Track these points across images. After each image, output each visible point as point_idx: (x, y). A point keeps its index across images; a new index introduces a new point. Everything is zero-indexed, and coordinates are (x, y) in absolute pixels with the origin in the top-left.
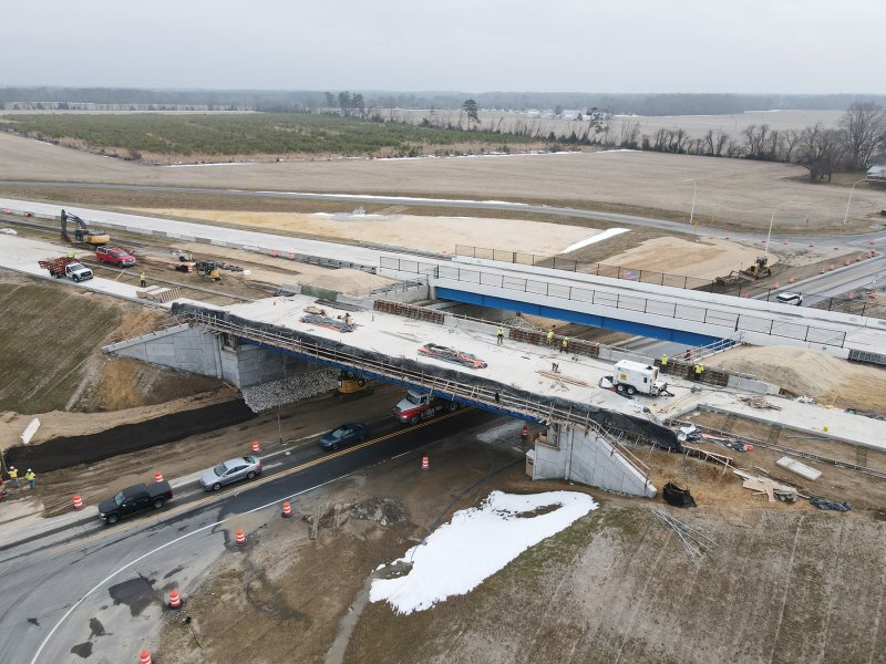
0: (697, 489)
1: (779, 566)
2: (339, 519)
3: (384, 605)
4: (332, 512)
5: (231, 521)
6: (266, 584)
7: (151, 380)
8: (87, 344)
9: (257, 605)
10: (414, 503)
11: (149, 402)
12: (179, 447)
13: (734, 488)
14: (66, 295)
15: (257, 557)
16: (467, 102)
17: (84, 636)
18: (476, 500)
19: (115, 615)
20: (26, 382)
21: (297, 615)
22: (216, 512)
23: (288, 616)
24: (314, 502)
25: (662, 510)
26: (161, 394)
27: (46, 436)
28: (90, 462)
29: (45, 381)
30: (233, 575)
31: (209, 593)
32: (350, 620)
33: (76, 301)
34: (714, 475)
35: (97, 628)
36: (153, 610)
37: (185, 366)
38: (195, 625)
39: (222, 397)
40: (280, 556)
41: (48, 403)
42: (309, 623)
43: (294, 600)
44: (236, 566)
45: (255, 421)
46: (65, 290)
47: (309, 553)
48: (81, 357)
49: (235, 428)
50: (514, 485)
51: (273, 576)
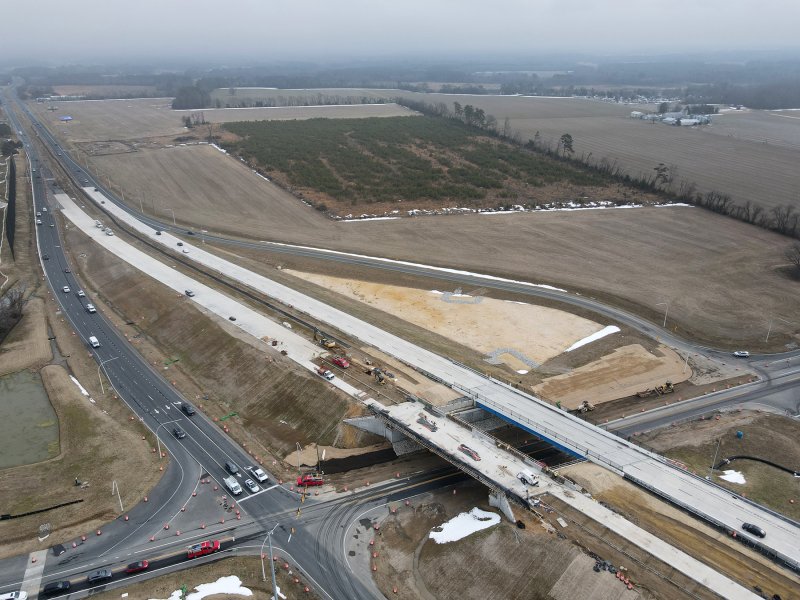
0: (527, 523)
1: (537, 551)
2: (423, 509)
3: (433, 540)
4: (421, 506)
5: (391, 504)
6: (401, 527)
7: (361, 435)
8: (337, 417)
9: (398, 533)
10: (448, 507)
11: (360, 446)
12: (372, 469)
13: (538, 525)
14: (326, 388)
15: (398, 518)
16: (564, 136)
17: (356, 533)
18: (468, 510)
19: (362, 528)
20: (317, 430)
21: (409, 538)
22: (385, 500)
23: (407, 538)
24: (417, 501)
25: (514, 528)
26: (364, 443)
27: (329, 458)
28: (346, 471)
29: (323, 432)
30: (391, 522)
31: (385, 527)
32: (423, 542)
33: (331, 392)
34: (535, 520)
35: (359, 532)
36: (371, 529)
37: (372, 430)
38: (382, 536)
39: (385, 447)
40: (405, 519)
41: (326, 442)
42: (412, 541)
43: (408, 533)
44: (392, 520)
45: (397, 461)
46: (325, 385)
47: (413, 519)
48: (336, 423)
49: (390, 463)
50: (483, 506)
51: (403, 525)
